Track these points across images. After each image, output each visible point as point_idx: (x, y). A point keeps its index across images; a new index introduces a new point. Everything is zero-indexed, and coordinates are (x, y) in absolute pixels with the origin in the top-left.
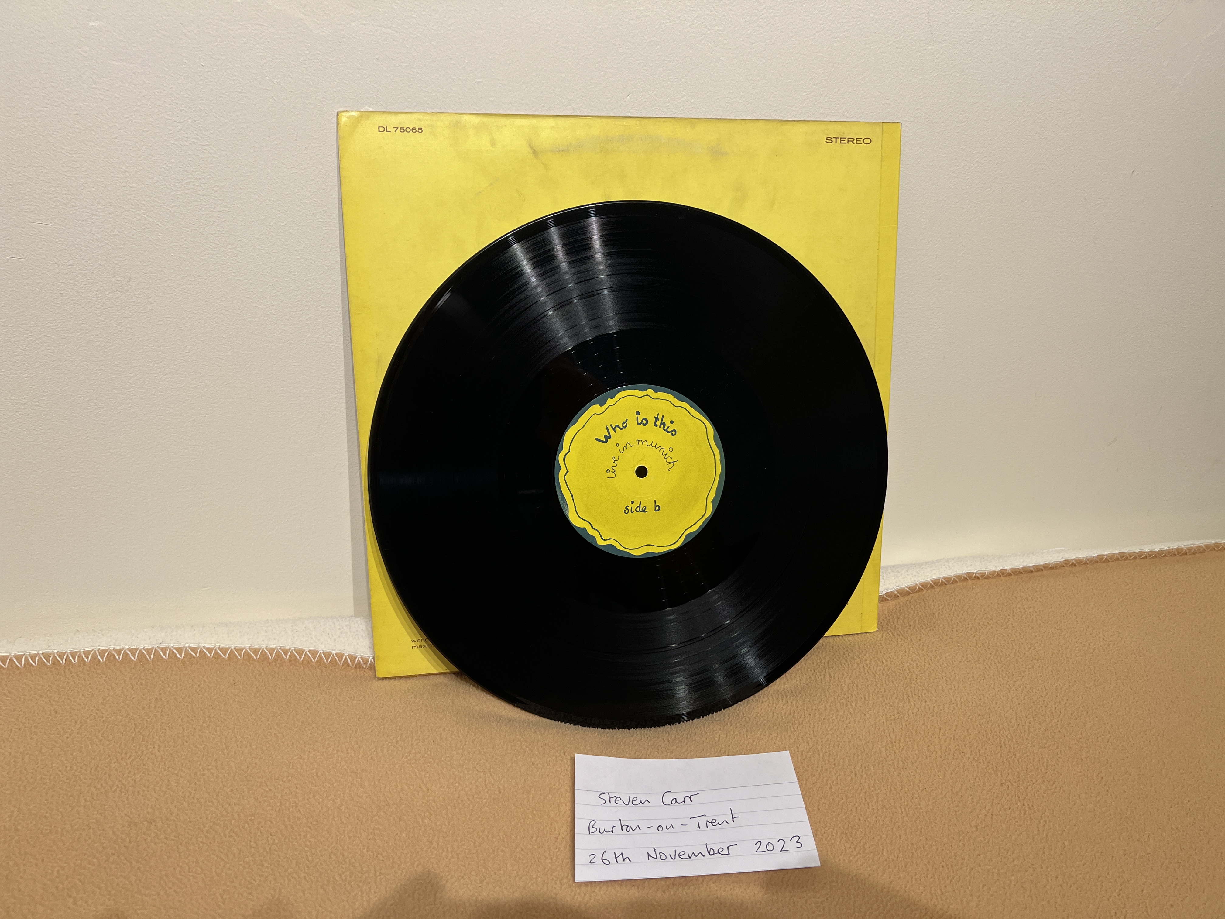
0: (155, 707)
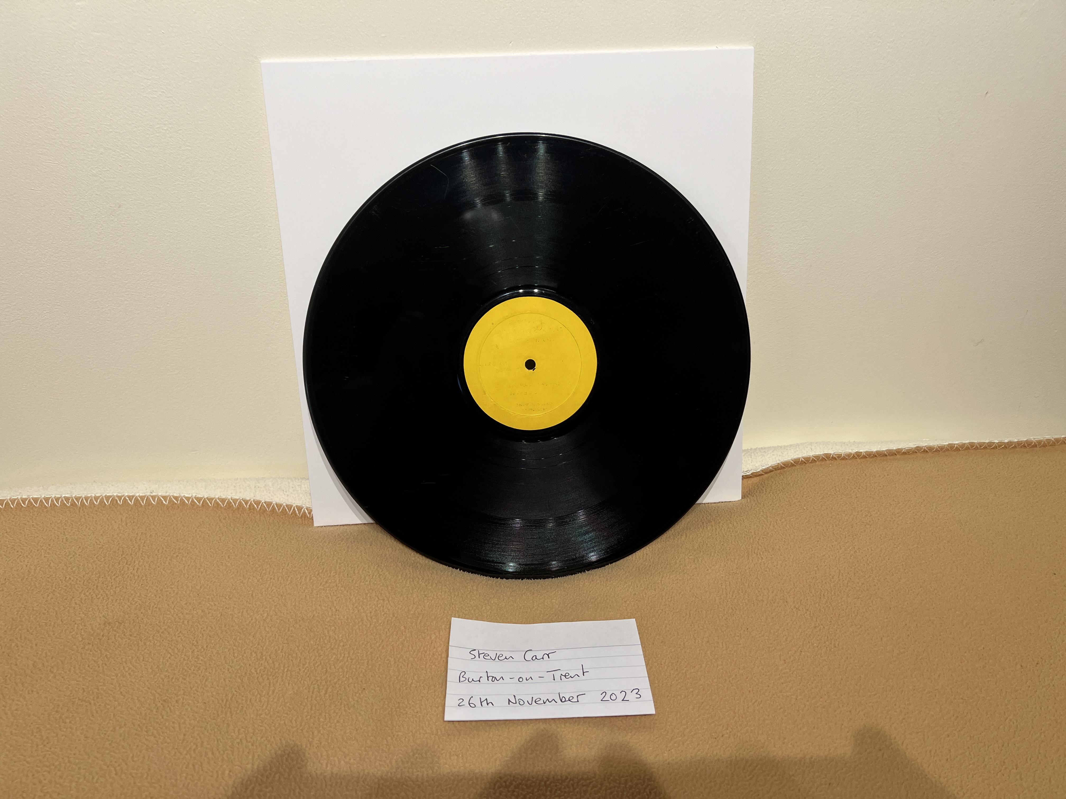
0: (140, 539)
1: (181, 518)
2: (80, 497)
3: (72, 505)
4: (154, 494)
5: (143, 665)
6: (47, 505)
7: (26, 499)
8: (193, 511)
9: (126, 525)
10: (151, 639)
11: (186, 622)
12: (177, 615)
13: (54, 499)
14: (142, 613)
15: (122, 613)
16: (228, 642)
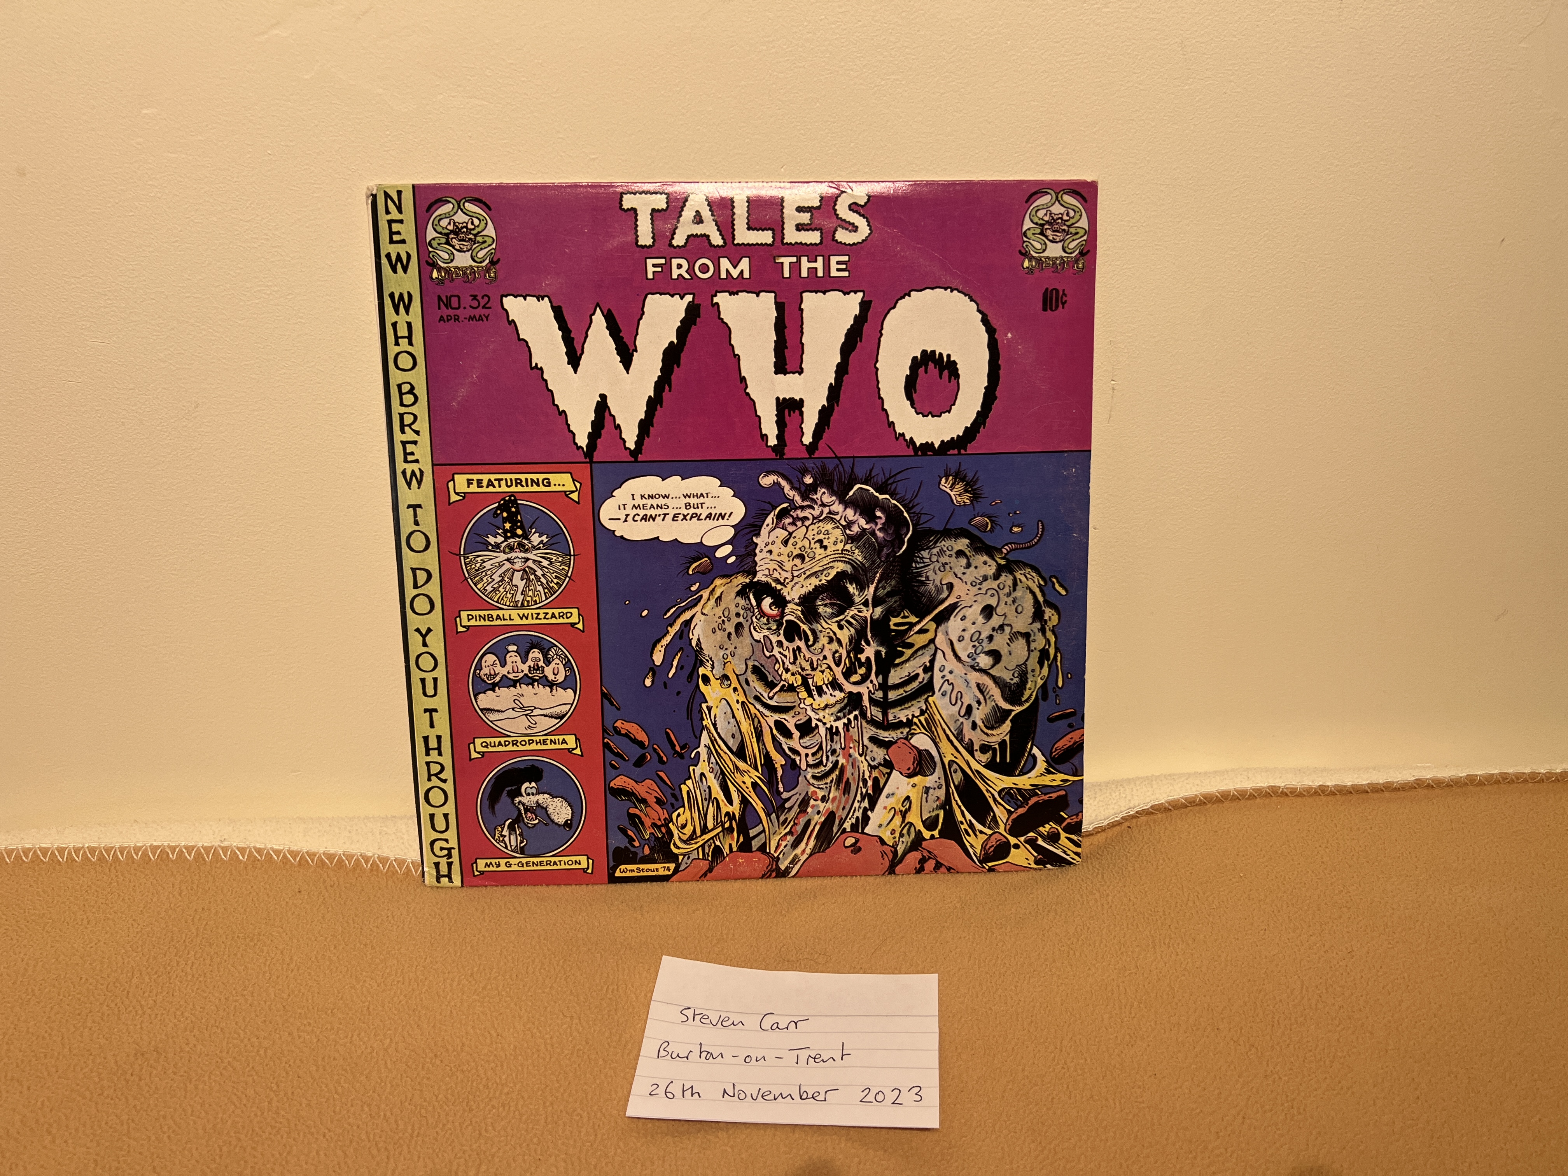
1: (265, 884)
2: (112, 848)
3: (99, 859)
4: (225, 844)
5: (192, 1123)
6: (61, 860)
7: (30, 850)
8: (284, 872)
9: (180, 895)
10: (206, 1078)
11: (262, 1052)
12: (249, 1040)
13: (73, 851)
14: (194, 1036)
15: (163, 1037)
16: (327, 1086)
